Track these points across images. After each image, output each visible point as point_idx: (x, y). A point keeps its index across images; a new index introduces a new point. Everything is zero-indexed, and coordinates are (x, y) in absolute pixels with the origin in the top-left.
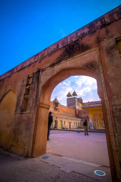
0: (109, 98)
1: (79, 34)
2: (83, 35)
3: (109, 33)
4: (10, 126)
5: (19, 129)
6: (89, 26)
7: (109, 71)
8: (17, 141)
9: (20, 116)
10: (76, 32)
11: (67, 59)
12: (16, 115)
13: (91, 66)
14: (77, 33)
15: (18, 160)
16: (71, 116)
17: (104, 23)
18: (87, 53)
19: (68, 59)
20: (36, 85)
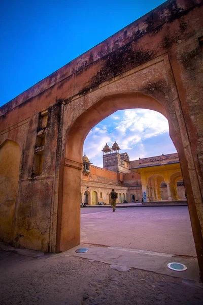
0: (190, 143)
1: (130, 34)
2: (138, 36)
3: (186, 28)
4: (13, 203)
5: (30, 207)
6: (148, 19)
7: (189, 95)
8: (27, 227)
9: (29, 185)
10: (125, 30)
11: (110, 80)
12: (22, 183)
13: (156, 88)
14: (126, 33)
15: (34, 258)
16: (111, 184)
17: (175, 12)
18: (147, 67)
19: (113, 80)
20: (55, 129)
